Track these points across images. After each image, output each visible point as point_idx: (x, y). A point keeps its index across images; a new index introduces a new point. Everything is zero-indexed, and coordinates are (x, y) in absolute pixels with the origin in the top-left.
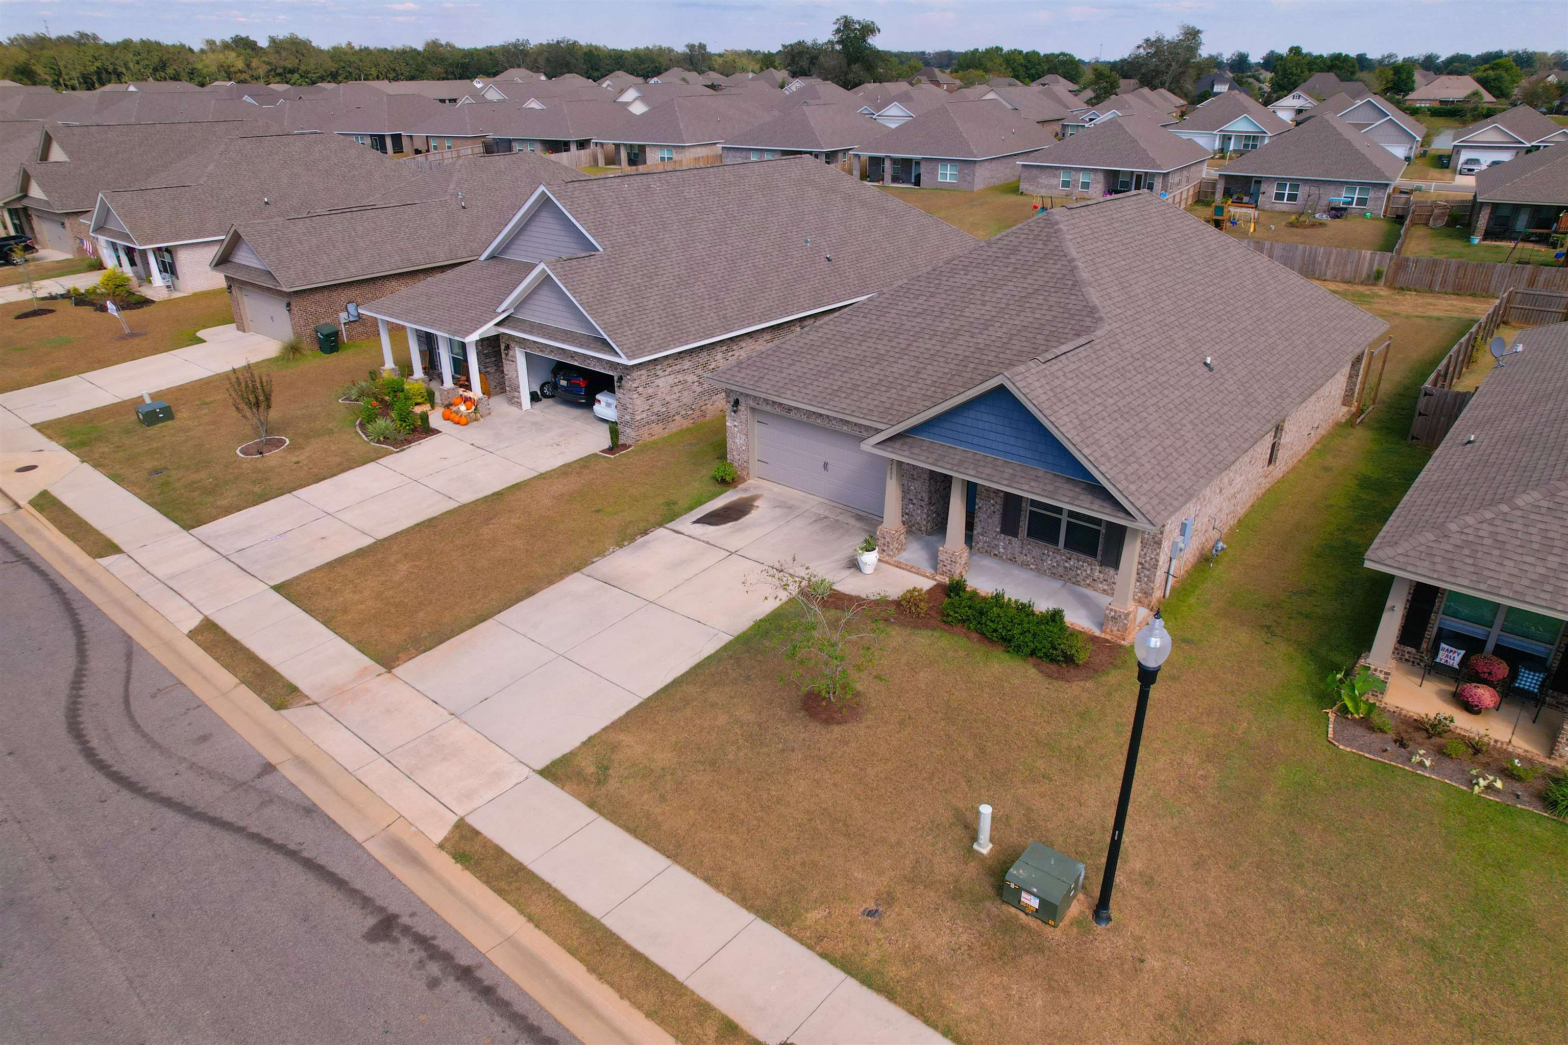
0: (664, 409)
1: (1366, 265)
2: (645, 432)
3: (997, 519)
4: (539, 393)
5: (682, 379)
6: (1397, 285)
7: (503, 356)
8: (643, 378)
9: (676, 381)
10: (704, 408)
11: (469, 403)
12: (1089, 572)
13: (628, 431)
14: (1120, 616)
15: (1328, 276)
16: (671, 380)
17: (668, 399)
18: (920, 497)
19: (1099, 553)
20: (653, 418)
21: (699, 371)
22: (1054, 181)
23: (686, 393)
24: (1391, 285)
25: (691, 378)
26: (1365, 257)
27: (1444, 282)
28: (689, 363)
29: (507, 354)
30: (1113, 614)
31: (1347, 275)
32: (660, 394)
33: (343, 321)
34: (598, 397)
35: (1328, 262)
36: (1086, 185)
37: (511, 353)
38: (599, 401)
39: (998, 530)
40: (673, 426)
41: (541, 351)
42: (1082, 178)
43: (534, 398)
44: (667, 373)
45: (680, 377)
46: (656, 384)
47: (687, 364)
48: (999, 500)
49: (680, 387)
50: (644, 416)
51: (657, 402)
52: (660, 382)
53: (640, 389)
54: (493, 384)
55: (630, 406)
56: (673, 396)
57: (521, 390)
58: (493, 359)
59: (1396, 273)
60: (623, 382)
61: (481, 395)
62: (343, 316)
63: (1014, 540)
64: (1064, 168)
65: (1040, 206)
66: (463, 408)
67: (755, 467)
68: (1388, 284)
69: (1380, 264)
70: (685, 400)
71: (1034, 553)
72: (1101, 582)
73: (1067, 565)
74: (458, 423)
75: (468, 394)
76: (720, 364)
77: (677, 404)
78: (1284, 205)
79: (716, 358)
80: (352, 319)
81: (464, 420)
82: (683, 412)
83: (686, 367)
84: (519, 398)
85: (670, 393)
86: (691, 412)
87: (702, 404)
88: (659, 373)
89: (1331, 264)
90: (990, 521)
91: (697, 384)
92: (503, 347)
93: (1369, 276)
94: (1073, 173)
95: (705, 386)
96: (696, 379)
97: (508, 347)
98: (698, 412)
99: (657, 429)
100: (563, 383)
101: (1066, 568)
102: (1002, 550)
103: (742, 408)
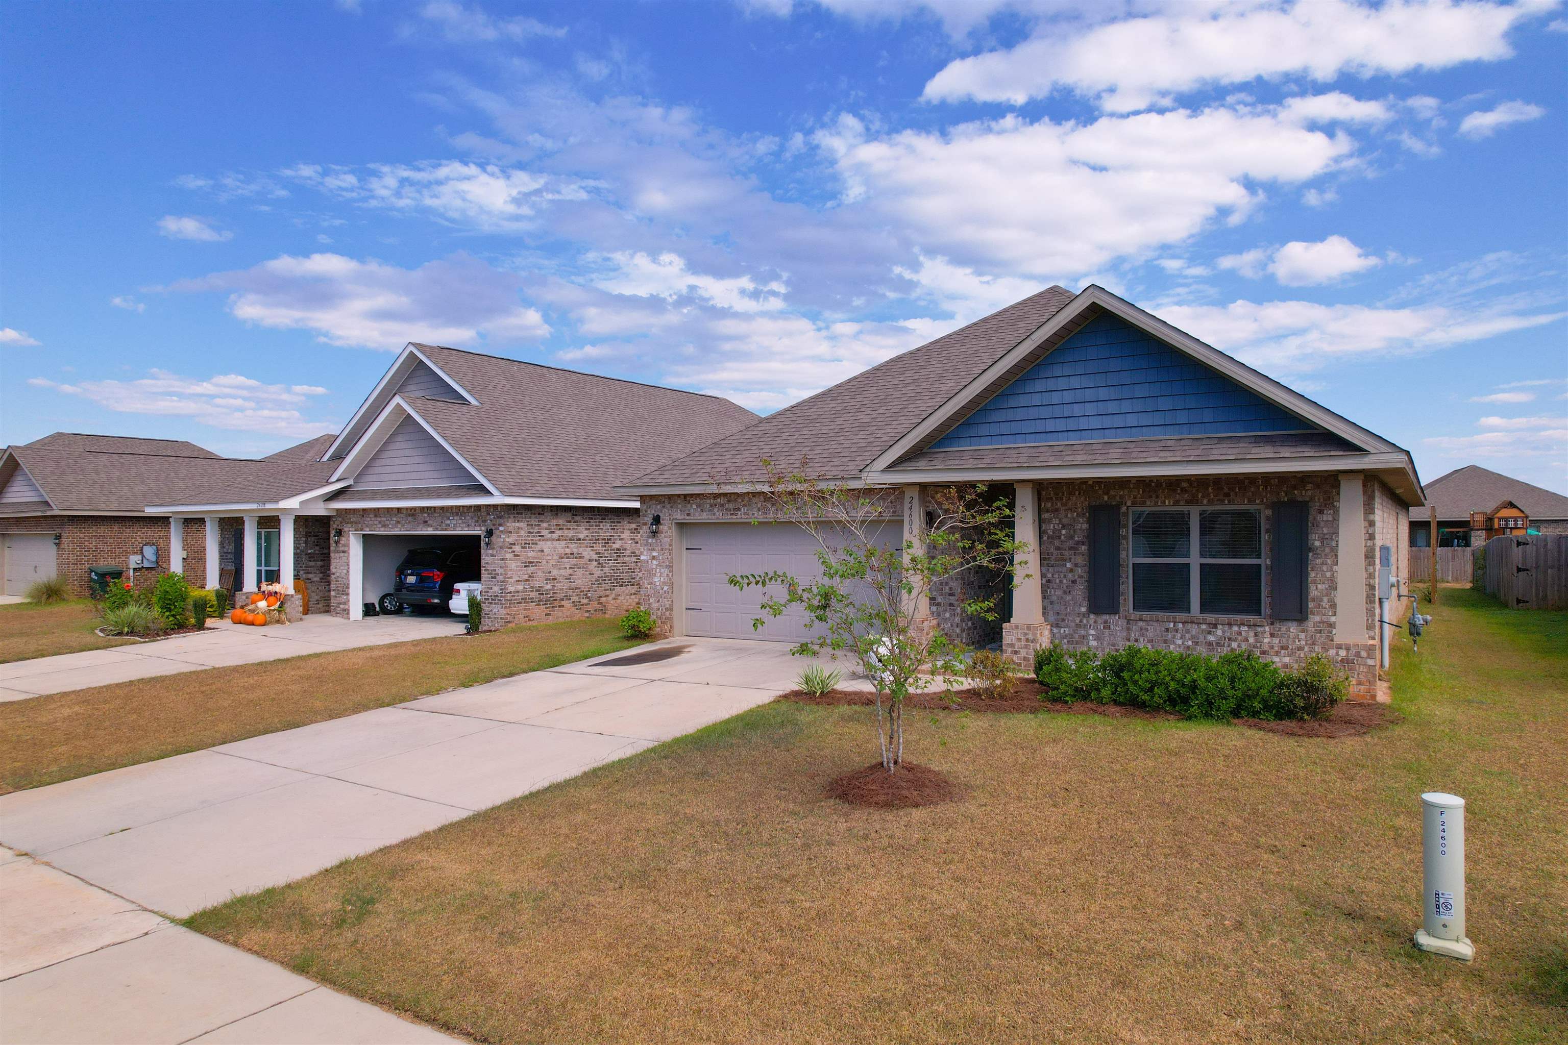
0: (549, 586)
2: (520, 611)
3: (1080, 591)
4: (377, 606)
5: (575, 551)
7: (333, 546)
8: (522, 533)
9: (568, 551)
10: (603, 599)
11: (272, 599)
12: (1251, 640)
13: (495, 610)
14: (1358, 654)
16: (560, 547)
17: (555, 573)
18: (947, 589)
19: (1265, 600)
20: (534, 595)
21: (599, 547)
23: (580, 572)
25: (588, 553)
28: (586, 532)
29: (337, 543)
30: (1343, 653)
32: (544, 562)
33: (133, 565)
34: (457, 586)
37: (343, 540)
38: (458, 591)
39: (1084, 609)
40: (560, 614)
41: (384, 526)
43: (369, 610)
44: (555, 536)
45: (573, 548)
46: (538, 547)
47: (583, 531)
48: (1079, 560)
49: (573, 561)
50: (520, 588)
51: (540, 574)
52: (546, 546)
53: (517, 548)
54: (315, 597)
55: (501, 571)
56: (562, 572)
57: (352, 591)
58: (320, 563)
60: (494, 538)
61: (291, 591)
62: (134, 560)
63: (1113, 619)
66: (262, 604)
67: (682, 620)
70: (579, 582)
71: (1150, 634)
72: (1277, 654)
73: (1211, 638)
74: (253, 624)
75: (276, 587)
76: (628, 546)
77: (567, 585)
79: (623, 536)
80: (146, 565)
81: (260, 619)
82: (575, 599)
83: (581, 536)
84: (347, 602)
85: (557, 566)
86: (585, 601)
87: (602, 593)
88: (544, 532)
90: (1069, 598)
91: (595, 563)
92: (333, 533)
95: (606, 569)
96: (595, 557)
97: (339, 533)
98: (594, 605)
99: (538, 612)
100: (411, 579)
101: (1210, 644)
102: (1093, 643)
103: (663, 528)
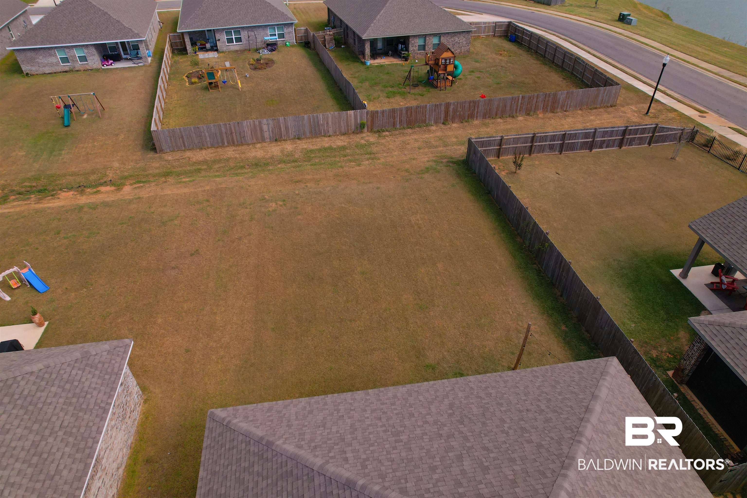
1: (353, 121)
6: (375, 130)
15: (331, 133)
22: (52, 60)
24: (371, 130)
26: (350, 116)
27: (401, 122)
31: (343, 130)
35: (327, 123)
36: (83, 59)
42: (77, 53)
59: (372, 121)
64: (56, 48)
65: (62, 105)
68: (370, 130)
69: (361, 119)
78: (235, 46)
89: (330, 123)
93: (357, 128)
94: (67, 50)
